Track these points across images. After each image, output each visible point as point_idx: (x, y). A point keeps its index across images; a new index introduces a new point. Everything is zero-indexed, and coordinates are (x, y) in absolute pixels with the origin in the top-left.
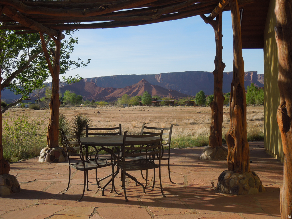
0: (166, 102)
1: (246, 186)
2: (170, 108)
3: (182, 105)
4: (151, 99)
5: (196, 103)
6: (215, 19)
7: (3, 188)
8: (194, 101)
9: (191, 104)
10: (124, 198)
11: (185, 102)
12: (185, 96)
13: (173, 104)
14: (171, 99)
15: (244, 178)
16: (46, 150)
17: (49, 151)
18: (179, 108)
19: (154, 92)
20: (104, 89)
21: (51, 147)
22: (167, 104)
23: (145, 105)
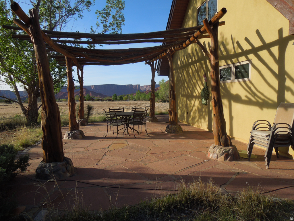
0: (98, 99)
1: (178, 130)
2: (100, 102)
3: (106, 101)
4: (90, 98)
5: (113, 100)
6: (151, 63)
7: (79, 135)
8: (112, 98)
9: (110, 100)
10: (134, 137)
11: (107, 99)
12: (106, 96)
13: (102, 100)
14: (100, 98)
15: (177, 127)
16: (78, 120)
17: (80, 121)
18: (105, 102)
19: (91, 94)
20: (64, 93)
21: (81, 119)
22: (99, 100)
23: (87, 101)
